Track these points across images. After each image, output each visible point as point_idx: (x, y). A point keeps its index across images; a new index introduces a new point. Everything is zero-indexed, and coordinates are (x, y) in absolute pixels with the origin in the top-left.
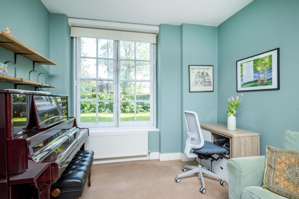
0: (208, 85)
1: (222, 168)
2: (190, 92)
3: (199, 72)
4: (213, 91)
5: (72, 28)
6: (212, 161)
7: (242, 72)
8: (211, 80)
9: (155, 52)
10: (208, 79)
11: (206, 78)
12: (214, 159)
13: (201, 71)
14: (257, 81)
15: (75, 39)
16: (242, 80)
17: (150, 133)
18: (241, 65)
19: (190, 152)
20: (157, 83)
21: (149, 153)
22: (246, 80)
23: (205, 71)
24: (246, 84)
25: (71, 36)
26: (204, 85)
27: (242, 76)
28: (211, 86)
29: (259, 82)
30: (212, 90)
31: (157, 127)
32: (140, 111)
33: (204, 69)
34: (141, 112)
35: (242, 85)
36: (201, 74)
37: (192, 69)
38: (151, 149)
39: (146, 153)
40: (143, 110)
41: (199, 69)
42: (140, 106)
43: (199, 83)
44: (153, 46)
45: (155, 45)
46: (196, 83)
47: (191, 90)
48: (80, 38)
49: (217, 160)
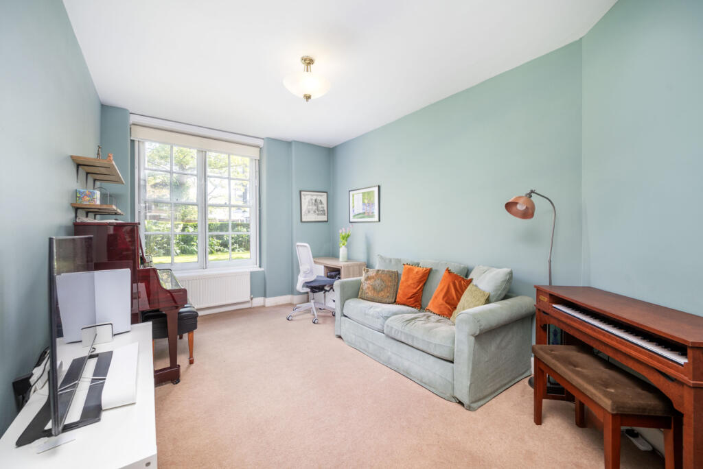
0: (321, 214)
1: (334, 301)
2: (301, 221)
3: (312, 200)
4: (327, 221)
5: (132, 127)
6: (324, 293)
7: (353, 203)
8: (326, 209)
9: (258, 170)
10: (322, 207)
11: (320, 206)
12: (326, 291)
13: (314, 198)
14: (364, 213)
15: (136, 143)
16: (353, 211)
17: (253, 274)
18: (353, 196)
19: (303, 286)
20: (260, 211)
21: (252, 299)
22: (356, 212)
23: (319, 198)
24: (358, 215)
25: (132, 138)
26: (318, 214)
27: (353, 207)
28: (325, 215)
29: (366, 214)
30: (326, 219)
31: (260, 267)
32: (217, 251)
33: (317, 195)
34: (219, 253)
35: (354, 216)
36: (314, 201)
37: (304, 195)
38: (253, 294)
39: (248, 299)
40: (222, 248)
41: (312, 195)
42: (215, 241)
43: (312, 212)
44: (254, 162)
45: (257, 162)
46: (309, 212)
47: (303, 220)
48: (143, 143)
49: (329, 291)
